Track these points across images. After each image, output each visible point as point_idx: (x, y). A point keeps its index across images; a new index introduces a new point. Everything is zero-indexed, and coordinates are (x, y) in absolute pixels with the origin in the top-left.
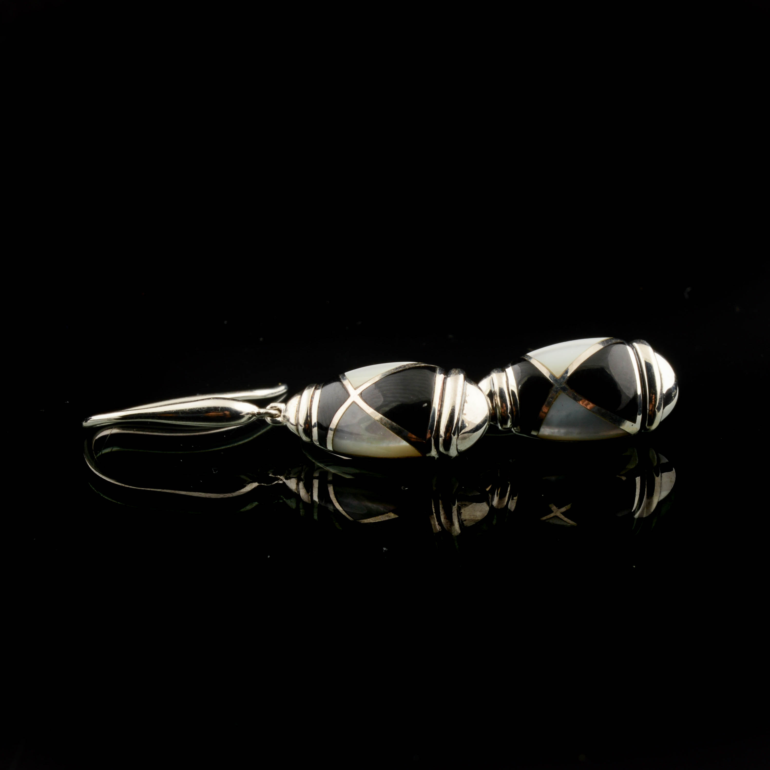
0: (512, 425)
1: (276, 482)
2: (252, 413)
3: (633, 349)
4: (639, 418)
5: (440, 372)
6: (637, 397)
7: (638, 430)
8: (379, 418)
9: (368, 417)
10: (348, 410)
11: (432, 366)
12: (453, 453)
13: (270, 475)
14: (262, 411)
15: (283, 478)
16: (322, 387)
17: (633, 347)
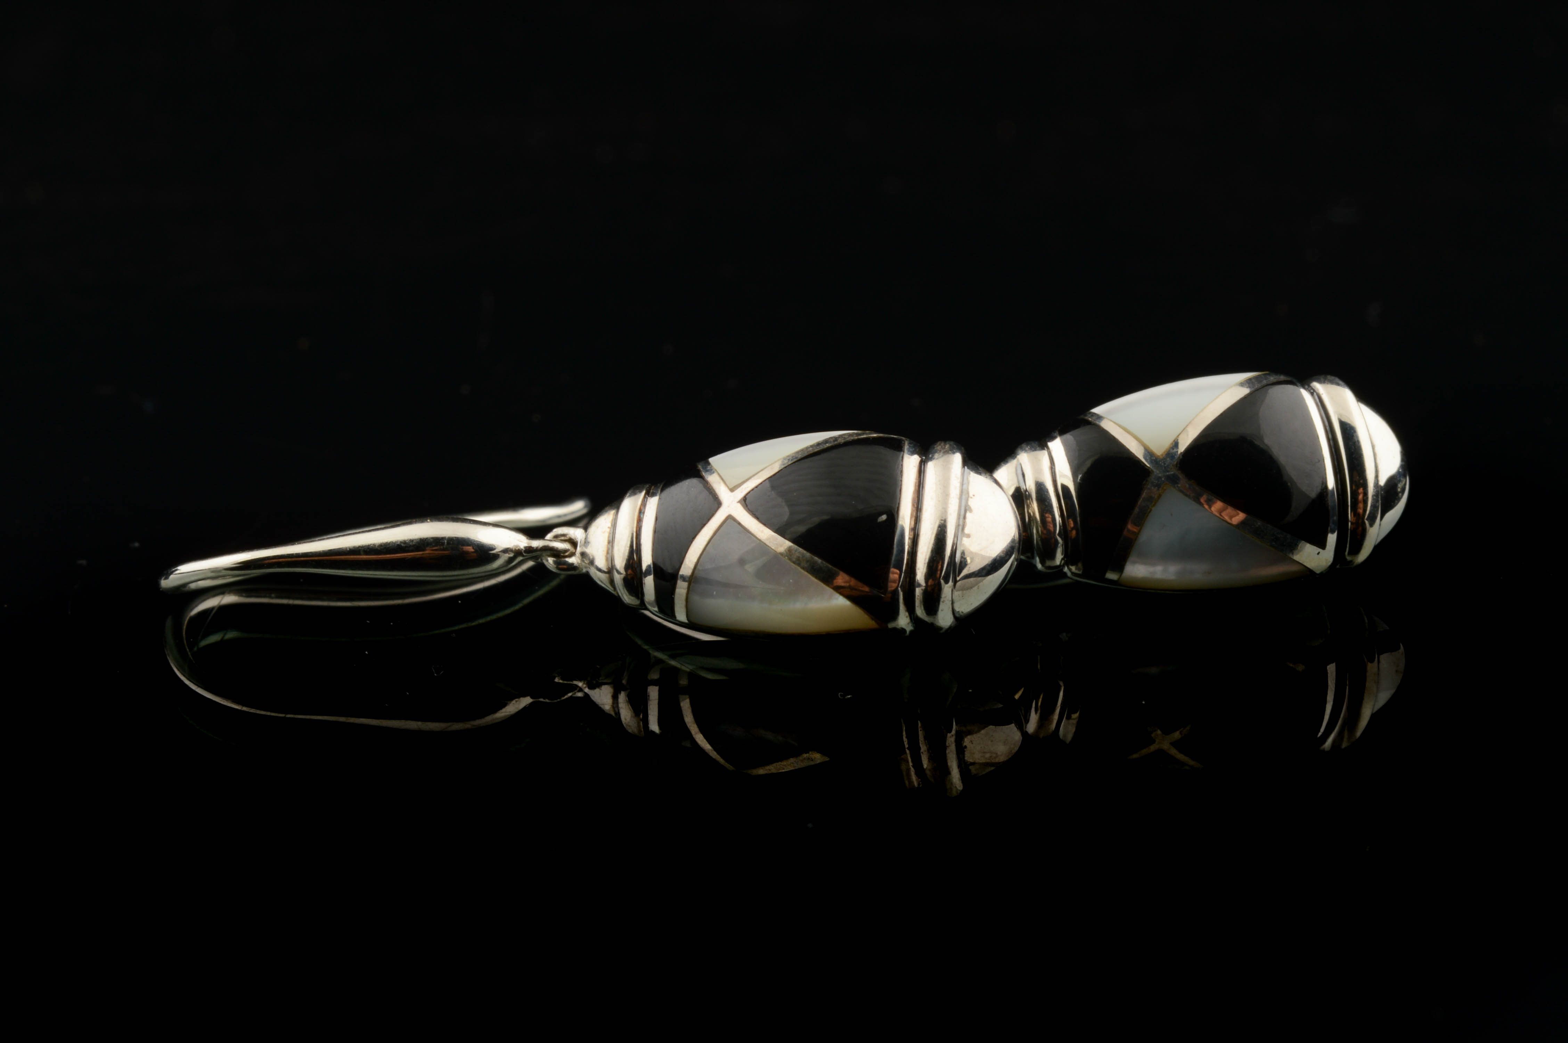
0: (1066, 559)
1: (570, 695)
2: (515, 549)
3: (1312, 394)
4: (1332, 539)
5: (911, 450)
6: (1327, 495)
7: (1330, 564)
8: (786, 547)
9: (762, 546)
10: (717, 534)
11: (893, 437)
12: (944, 619)
13: (557, 680)
14: (536, 544)
15: (585, 686)
16: (662, 490)
17: (1312, 391)
